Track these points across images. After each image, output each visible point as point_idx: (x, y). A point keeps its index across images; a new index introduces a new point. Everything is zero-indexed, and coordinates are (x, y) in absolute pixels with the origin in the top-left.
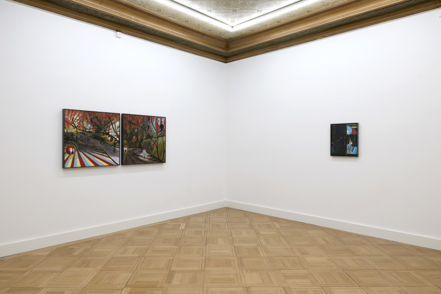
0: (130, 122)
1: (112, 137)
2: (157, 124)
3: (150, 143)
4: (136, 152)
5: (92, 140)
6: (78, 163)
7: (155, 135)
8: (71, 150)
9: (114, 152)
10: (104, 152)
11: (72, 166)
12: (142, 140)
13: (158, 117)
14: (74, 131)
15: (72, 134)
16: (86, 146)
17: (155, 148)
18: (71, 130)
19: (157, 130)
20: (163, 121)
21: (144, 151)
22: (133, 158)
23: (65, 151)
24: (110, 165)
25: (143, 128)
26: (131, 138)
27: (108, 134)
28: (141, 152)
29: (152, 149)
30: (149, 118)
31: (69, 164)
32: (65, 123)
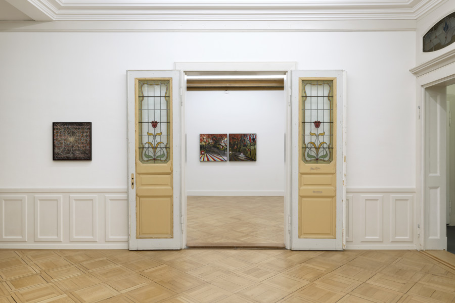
0: (233, 138)
1: (223, 146)
2: (250, 138)
3: (245, 149)
4: (237, 154)
5: (213, 148)
6: (206, 159)
7: (249, 145)
8: (203, 153)
9: (224, 154)
10: (218, 154)
11: (203, 160)
12: (240, 148)
13: (250, 134)
14: (204, 144)
15: (203, 145)
16: (210, 151)
17: (249, 152)
18: (203, 143)
19: (250, 141)
20: (254, 136)
21: (242, 154)
22: (235, 158)
23: (201, 153)
24: (222, 161)
25: (241, 141)
26: (234, 147)
27: (221, 145)
28: (240, 154)
29: (247, 153)
30: (245, 135)
31: (202, 160)
32: (201, 140)
